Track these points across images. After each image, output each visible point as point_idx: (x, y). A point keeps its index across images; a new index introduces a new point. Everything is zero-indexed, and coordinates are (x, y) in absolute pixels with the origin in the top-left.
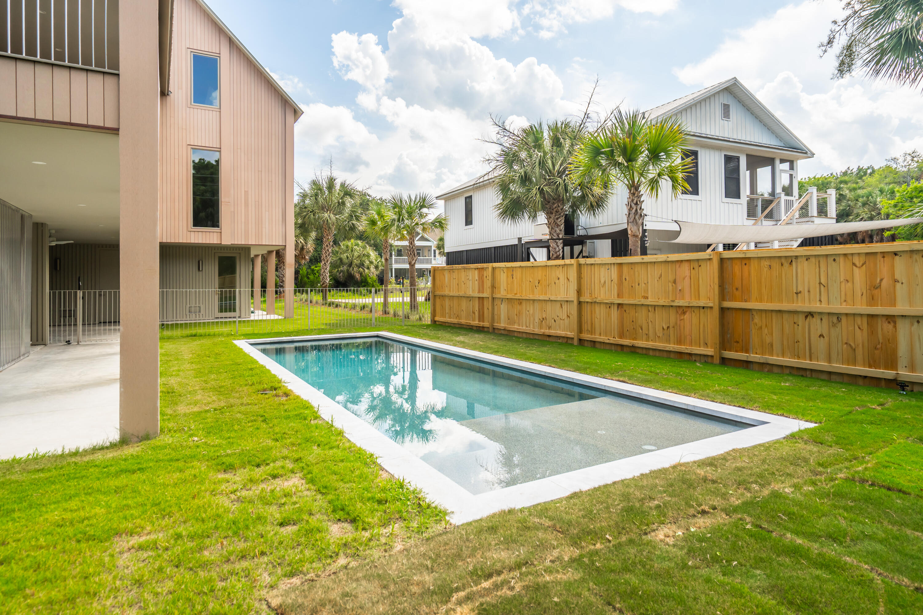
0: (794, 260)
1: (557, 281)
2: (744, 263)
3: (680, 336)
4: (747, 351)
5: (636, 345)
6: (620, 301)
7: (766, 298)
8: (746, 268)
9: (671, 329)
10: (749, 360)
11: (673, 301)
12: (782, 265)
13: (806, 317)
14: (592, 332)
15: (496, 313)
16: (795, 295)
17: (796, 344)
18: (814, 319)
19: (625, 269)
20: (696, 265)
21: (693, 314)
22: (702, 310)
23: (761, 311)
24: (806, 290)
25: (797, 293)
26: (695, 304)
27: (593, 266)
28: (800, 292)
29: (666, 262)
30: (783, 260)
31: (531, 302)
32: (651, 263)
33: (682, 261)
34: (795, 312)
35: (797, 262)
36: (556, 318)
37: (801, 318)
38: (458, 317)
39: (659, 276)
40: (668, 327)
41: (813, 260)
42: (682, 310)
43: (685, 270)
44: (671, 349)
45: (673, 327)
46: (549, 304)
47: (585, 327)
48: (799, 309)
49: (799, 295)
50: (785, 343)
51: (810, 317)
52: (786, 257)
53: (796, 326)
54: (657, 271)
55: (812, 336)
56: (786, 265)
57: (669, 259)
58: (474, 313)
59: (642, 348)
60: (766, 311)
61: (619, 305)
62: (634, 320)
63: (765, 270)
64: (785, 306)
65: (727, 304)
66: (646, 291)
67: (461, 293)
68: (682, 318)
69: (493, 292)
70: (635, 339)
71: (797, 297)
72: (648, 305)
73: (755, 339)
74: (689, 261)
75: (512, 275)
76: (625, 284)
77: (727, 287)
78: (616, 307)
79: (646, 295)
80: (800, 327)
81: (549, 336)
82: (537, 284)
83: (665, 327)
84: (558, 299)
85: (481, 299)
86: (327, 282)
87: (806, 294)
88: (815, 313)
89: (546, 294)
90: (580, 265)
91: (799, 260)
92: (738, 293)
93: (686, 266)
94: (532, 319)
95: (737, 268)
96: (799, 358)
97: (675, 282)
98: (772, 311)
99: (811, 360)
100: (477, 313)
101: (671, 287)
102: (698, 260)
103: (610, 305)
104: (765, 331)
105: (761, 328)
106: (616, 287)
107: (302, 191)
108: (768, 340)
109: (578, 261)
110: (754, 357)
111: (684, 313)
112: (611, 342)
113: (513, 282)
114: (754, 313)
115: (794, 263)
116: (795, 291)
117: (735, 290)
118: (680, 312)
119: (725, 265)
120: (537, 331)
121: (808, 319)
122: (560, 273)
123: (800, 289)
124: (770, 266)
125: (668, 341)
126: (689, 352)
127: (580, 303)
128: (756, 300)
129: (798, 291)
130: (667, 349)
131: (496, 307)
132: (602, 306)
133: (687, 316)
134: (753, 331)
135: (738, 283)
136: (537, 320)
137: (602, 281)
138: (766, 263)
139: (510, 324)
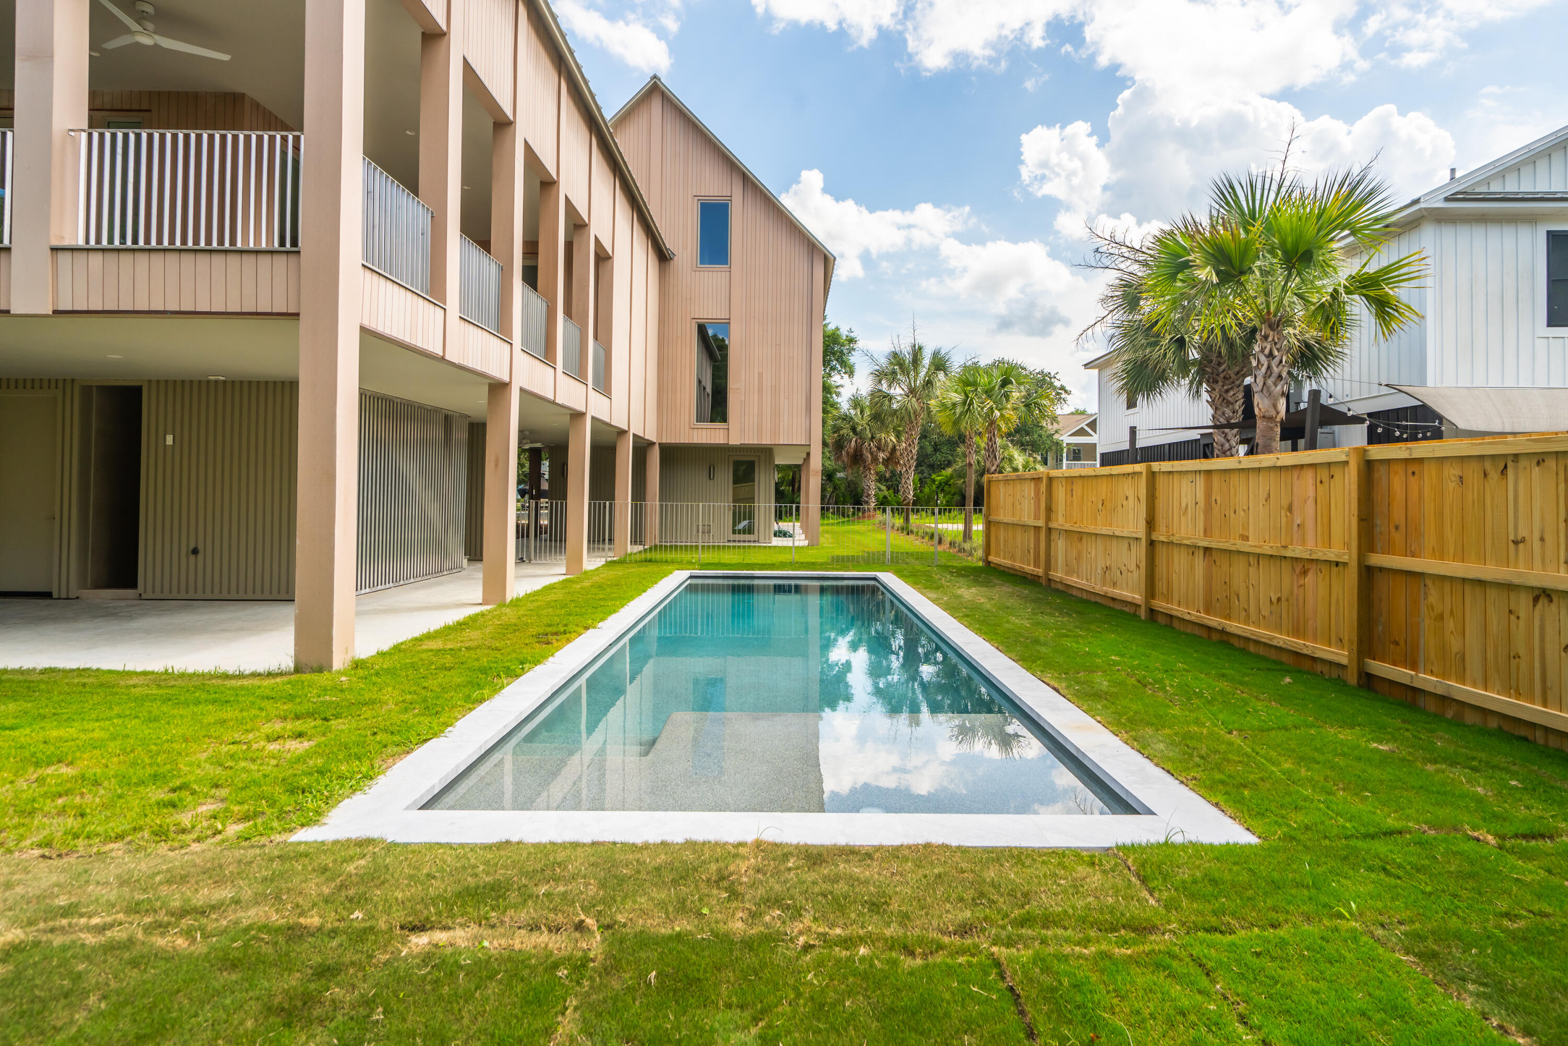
0: (1510, 464)
1: (1125, 502)
2: (1410, 472)
3: (1298, 621)
4: (1414, 666)
5: (1228, 629)
6: (1205, 544)
7: (1452, 550)
8: (1413, 480)
9: (1284, 604)
10: (1416, 684)
11: (1285, 547)
12: (1485, 475)
13: (1536, 600)
14: (1168, 598)
15: (1052, 554)
16: (1511, 545)
17: (1513, 662)
18: (1554, 606)
19: (1216, 480)
20: (1323, 474)
21: (1320, 576)
22: (1334, 569)
23: (1443, 578)
24: (1536, 536)
25: (1516, 543)
26: (1319, 556)
27: (1171, 476)
28: (1523, 540)
29: (1275, 468)
30: (1488, 465)
31: (1094, 537)
32: (1253, 469)
33: (1302, 466)
34: (1509, 587)
35: (1516, 470)
36: (1123, 568)
37: (1523, 603)
38: (1013, 557)
39: (1265, 495)
40: (1279, 600)
41: (1551, 463)
42: (1303, 566)
43: (1306, 484)
44: (1281, 644)
45: (1287, 600)
46: (1114, 541)
47: (1161, 587)
48: (1516, 581)
49: (1521, 546)
50: (1490, 655)
51: (1543, 601)
52: (1493, 457)
53: (1513, 618)
54: (1260, 486)
55: (1548, 647)
56: (1494, 475)
57: (1279, 464)
58: (1029, 552)
59: (1239, 637)
60: (1452, 579)
61: (1207, 550)
62: (1227, 581)
63: (1452, 486)
64: (1491, 571)
65: (1377, 559)
66: (1246, 526)
67: (1015, 520)
68: (1302, 582)
69: (1048, 519)
70: (1228, 617)
71: (1517, 551)
72: (1248, 554)
73: (1428, 641)
74: (1313, 466)
75: (1072, 490)
76: (1216, 509)
77: (1378, 522)
78: (1201, 552)
79: (1246, 534)
80: (1522, 623)
81: (1114, 599)
82: (1100, 507)
83: (1274, 599)
84: (1125, 534)
85: (1037, 529)
86: (911, 497)
87: (1537, 544)
88: (1557, 591)
89: (1111, 525)
90: (1152, 475)
91: (1523, 463)
92: (1398, 537)
93: (1309, 475)
94: (1093, 566)
95: (1397, 482)
96: (1518, 695)
97: (1290, 509)
98: (1464, 580)
99: (1545, 705)
100: (1032, 551)
101: (1284, 519)
102: (1329, 465)
103: (1193, 549)
104: (1450, 624)
105: (1441, 617)
106: (1202, 515)
107: (878, 368)
108: (1455, 645)
109: (1150, 466)
110: (1426, 680)
111: (1305, 573)
112: (1193, 618)
113: (1072, 502)
114: (1429, 583)
115: (1510, 471)
116: (1512, 537)
117: (1393, 530)
118: (1298, 571)
119: (1376, 475)
120: (1099, 588)
121: (1539, 606)
122: (1127, 488)
123: (1523, 532)
124: (1461, 477)
125: (1278, 627)
126: (1309, 653)
127: (1152, 544)
128: (1433, 555)
129: (1519, 538)
130: (1275, 643)
131: (1053, 544)
132: (1182, 549)
133: (1309, 579)
134: (1427, 622)
135: (1398, 515)
136: (1099, 571)
137: (1184, 505)
138: (1452, 471)
139: (1067, 573)
